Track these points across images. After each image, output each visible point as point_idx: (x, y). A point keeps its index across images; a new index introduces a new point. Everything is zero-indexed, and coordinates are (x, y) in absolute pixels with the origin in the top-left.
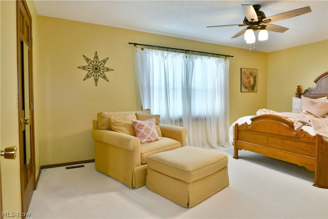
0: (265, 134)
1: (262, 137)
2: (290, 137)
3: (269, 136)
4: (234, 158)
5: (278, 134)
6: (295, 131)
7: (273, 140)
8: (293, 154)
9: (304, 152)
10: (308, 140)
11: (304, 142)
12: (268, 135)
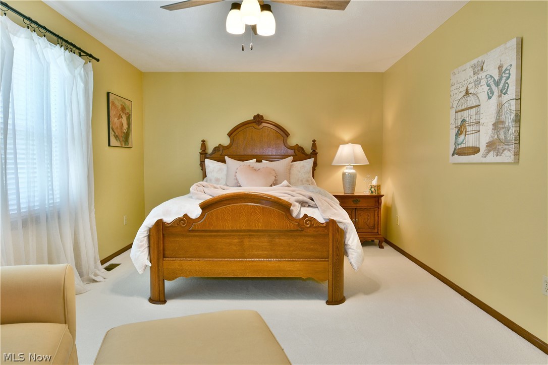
0: (234, 234)
1: (228, 241)
2: (286, 231)
3: (243, 235)
4: (152, 300)
5: (264, 228)
6: (294, 219)
7: (251, 243)
8: (293, 261)
9: (310, 253)
10: (317, 232)
11: (308, 236)
12: (241, 234)
